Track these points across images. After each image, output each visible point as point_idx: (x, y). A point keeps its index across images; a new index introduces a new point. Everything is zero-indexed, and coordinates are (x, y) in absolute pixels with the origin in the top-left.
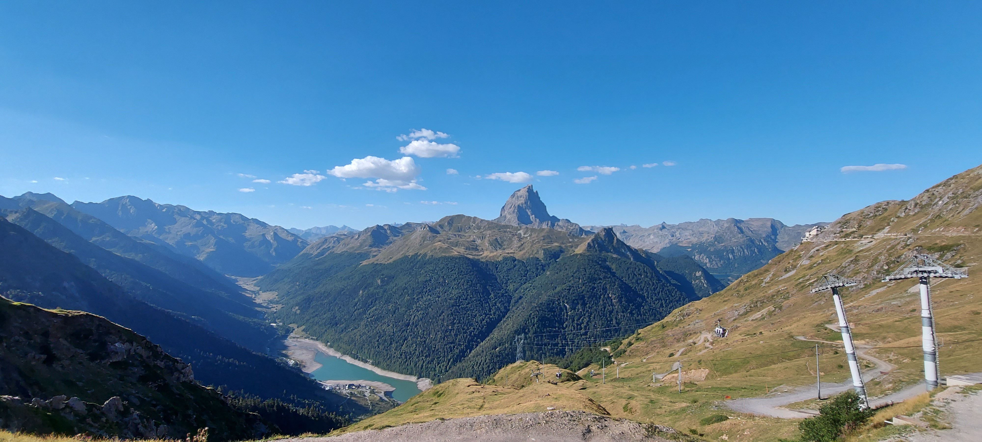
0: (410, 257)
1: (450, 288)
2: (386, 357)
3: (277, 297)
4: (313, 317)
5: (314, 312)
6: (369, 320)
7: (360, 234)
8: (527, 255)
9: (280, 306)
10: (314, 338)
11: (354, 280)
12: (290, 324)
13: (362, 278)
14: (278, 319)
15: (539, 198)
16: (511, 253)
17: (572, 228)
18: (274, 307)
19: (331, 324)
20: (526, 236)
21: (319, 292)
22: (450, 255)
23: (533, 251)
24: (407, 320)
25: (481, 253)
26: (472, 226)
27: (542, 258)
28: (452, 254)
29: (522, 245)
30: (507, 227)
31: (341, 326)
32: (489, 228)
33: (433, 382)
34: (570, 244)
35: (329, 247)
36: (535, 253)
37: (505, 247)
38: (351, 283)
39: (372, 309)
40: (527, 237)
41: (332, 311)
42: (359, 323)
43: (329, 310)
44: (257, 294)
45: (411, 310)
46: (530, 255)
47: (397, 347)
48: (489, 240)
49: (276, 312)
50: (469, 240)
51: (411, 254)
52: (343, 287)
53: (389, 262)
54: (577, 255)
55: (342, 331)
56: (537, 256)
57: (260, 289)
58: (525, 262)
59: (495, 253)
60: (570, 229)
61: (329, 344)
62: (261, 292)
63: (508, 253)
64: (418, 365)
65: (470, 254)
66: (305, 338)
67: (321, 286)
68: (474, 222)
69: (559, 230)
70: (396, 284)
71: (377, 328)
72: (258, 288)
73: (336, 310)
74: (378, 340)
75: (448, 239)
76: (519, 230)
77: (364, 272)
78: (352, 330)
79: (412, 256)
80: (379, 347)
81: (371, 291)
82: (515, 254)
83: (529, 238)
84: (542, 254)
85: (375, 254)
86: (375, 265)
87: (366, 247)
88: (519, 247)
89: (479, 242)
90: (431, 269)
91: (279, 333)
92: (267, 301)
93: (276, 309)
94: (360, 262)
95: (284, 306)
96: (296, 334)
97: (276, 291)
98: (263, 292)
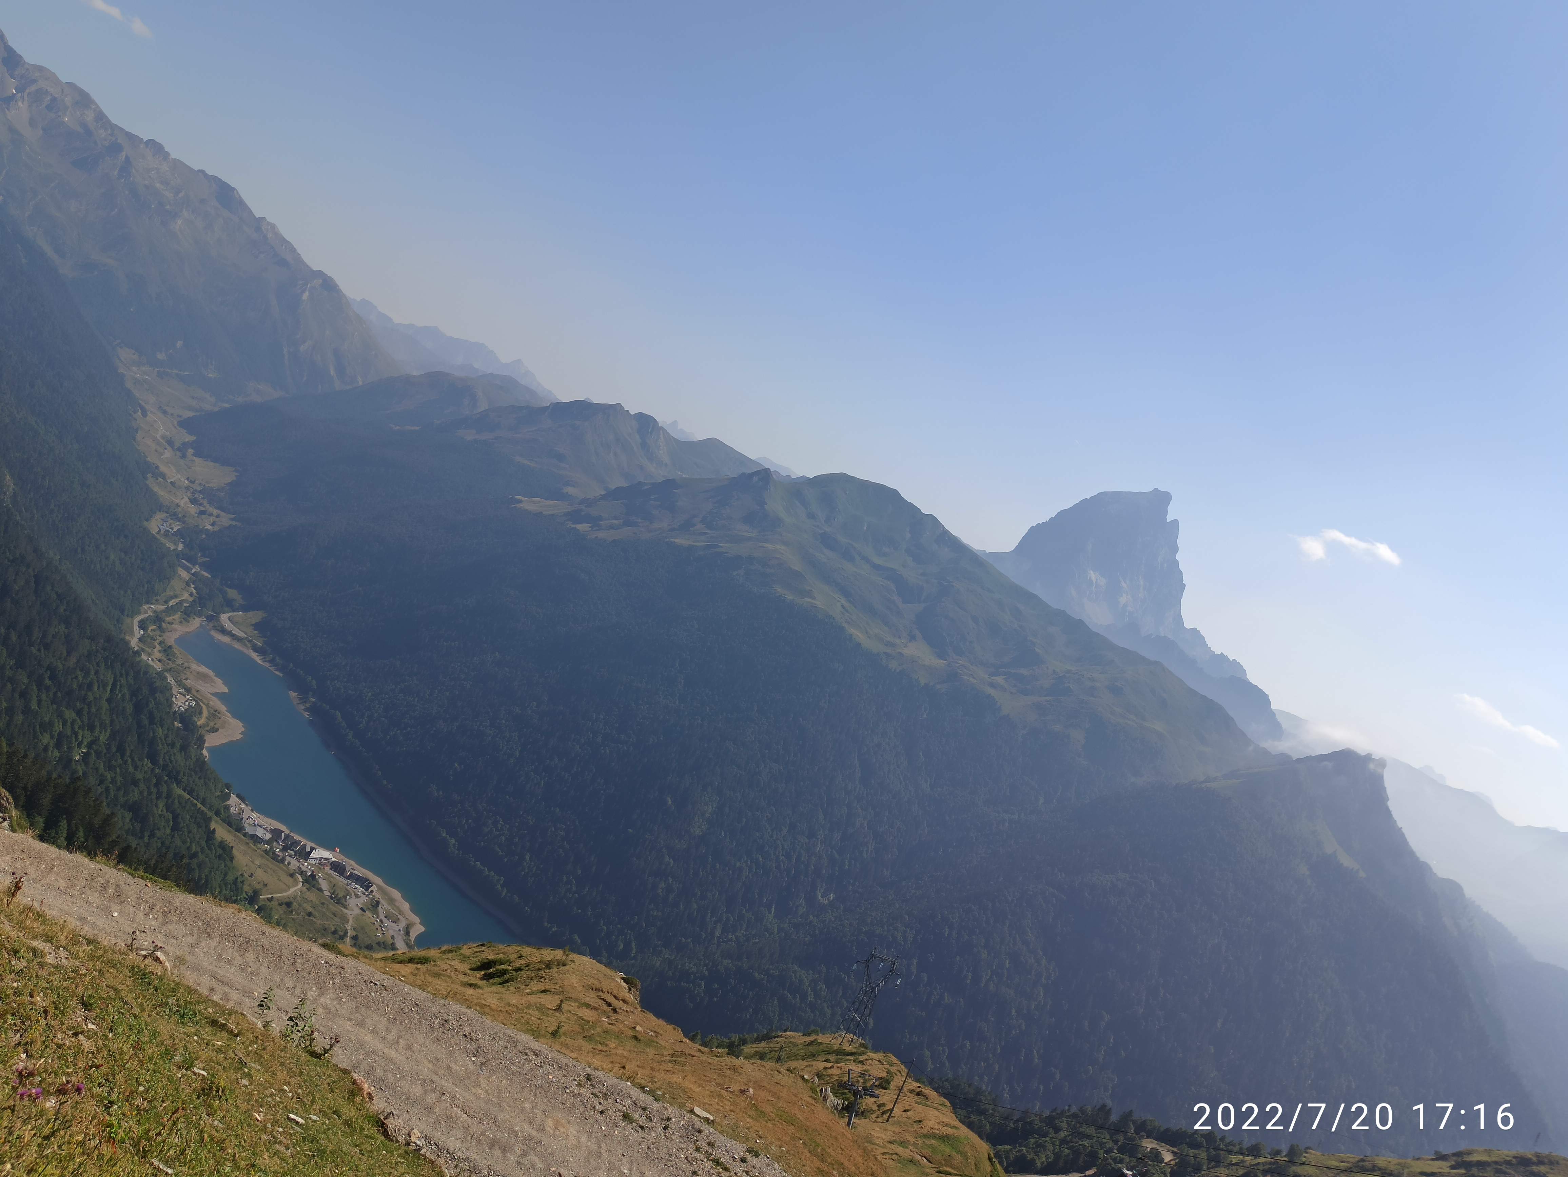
3: (230, 488)
9: (227, 520)
16: (993, 686)
22: (799, 601)
25: (896, 641)
28: (806, 602)
30: (1023, 595)
36: (1073, 723)
37: (985, 656)
44: (179, 454)
46: (1053, 721)
49: (207, 532)
56: (1074, 733)
57: (195, 441)
58: (1024, 733)
60: (1226, 696)
61: (313, 699)
62: (192, 452)
63: (983, 682)
65: (859, 628)
66: (257, 649)
82: (1004, 695)
91: (191, 599)
92: (199, 489)
93: (213, 524)
94: (517, 497)
95: (239, 524)
96: (235, 624)
97: (236, 471)
98: (197, 456)
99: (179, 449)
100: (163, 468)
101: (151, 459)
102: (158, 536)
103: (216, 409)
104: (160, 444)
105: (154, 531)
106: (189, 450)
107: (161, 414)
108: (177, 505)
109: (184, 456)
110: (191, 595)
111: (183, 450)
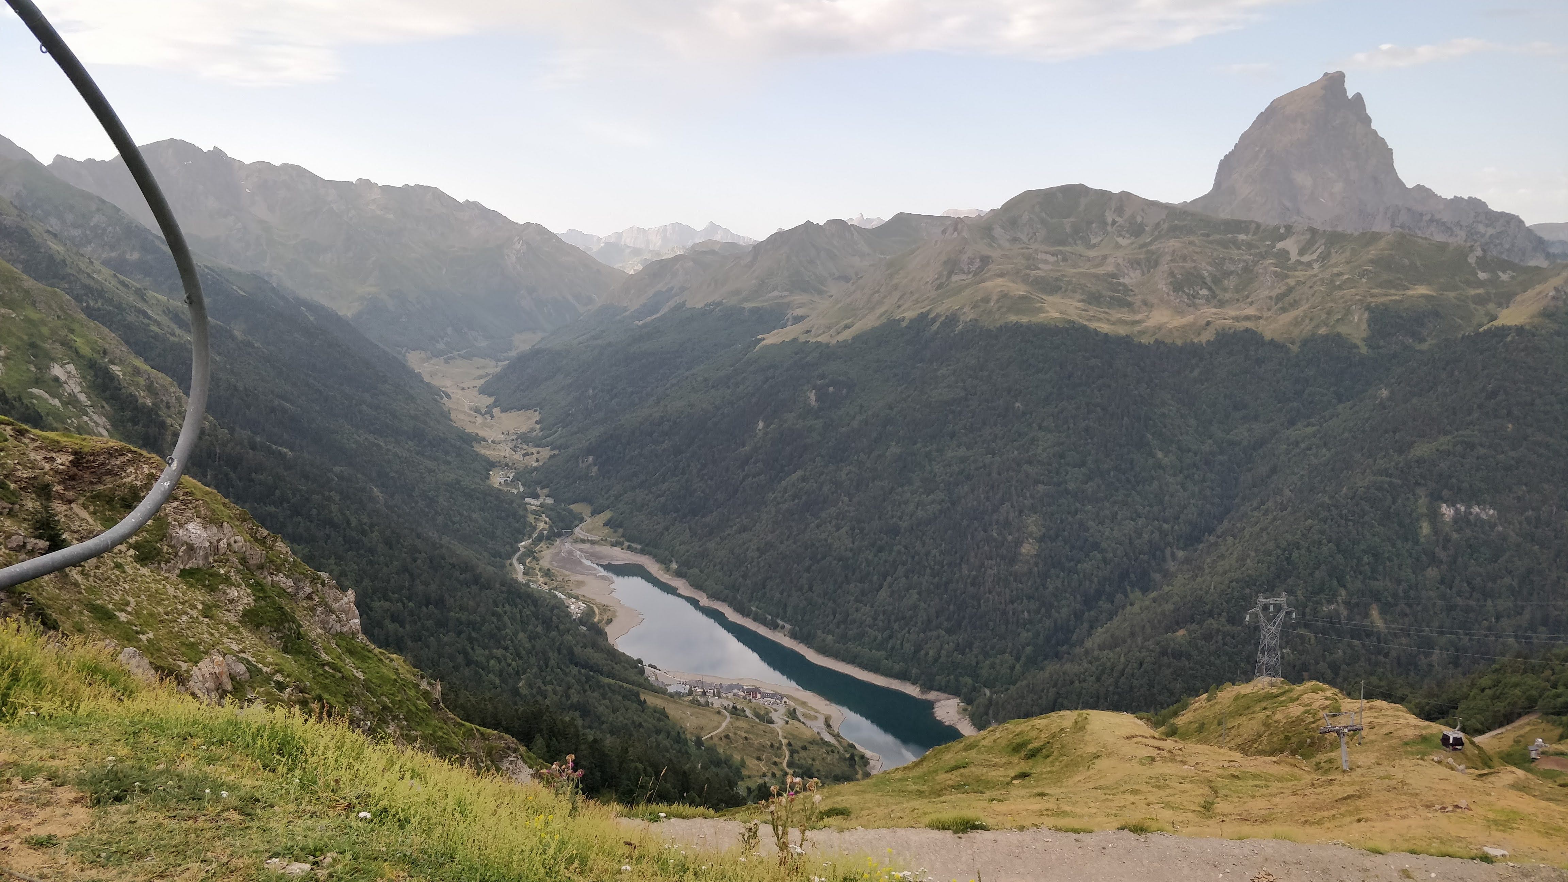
0: (904, 324)
1: (1030, 425)
2: (831, 618)
3: (538, 426)
4: (633, 488)
5: (634, 474)
6: (784, 506)
7: (759, 248)
8: (1307, 328)
9: (546, 453)
10: (633, 545)
11: (741, 387)
12: (574, 502)
13: (765, 383)
14: (543, 488)
15: (1368, 120)
16: (1247, 318)
17: (1491, 231)
18: (532, 454)
19: (679, 510)
20: (1306, 259)
21: (645, 420)
22: (1034, 320)
23: (1329, 313)
24: (892, 517)
25: (1138, 317)
26: (1114, 222)
27: (1363, 339)
28: (1041, 318)
29: (1290, 290)
30: (1237, 226)
31: (707, 519)
32: (1174, 231)
33: (969, 708)
34: (1481, 291)
35: (672, 288)
36: (1338, 320)
37: (1227, 296)
38: (733, 399)
39: (794, 477)
40: (1309, 265)
41: (682, 474)
42: (755, 513)
43: (674, 470)
44: (488, 417)
45: (906, 488)
46: (1318, 326)
47: (863, 593)
48: (1172, 274)
49: (536, 469)
50: (1101, 271)
51: (910, 313)
52: (710, 407)
53: (841, 338)
54: (1503, 331)
55: (710, 533)
56: (1343, 329)
57: (495, 401)
58: (1295, 349)
59: (1189, 319)
60: (1483, 236)
61: (674, 566)
62: (496, 411)
63: (1237, 319)
64: (923, 652)
65: (1099, 320)
66: (613, 545)
67: (650, 401)
68: (1120, 211)
69: (1440, 238)
70: (862, 406)
72: (491, 400)
73: (693, 473)
74: (810, 567)
75: (1028, 267)
76: (1282, 238)
77: (770, 367)
78: (736, 531)
79: (911, 321)
80: (811, 589)
81: (790, 422)
82: (1262, 322)
83: (1316, 266)
84: (1364, 326)
85: (799, 312)
86: (798, 348)
87: (774, 289)
88: (1280, 298)
89: (1131, 278)
90: (970, 362)
91: (547, 526)
92: (514, 437)
93: (537, 461)
94: (759, 337)
95: (556, 452)
96: (588, 531)
97: (536, 411)
98: (502, 412)
99: (486, 413)
100: (481, 433)
101: (470, 429)
102: (501, 488)
103: (499, 369)
104: (470, 415)
105: (496, 485)
106: (494, 410)
107: (460, 392)
108: (505, 457)
109: (492, 417)
110: (546, 523)
111: (489, 412)
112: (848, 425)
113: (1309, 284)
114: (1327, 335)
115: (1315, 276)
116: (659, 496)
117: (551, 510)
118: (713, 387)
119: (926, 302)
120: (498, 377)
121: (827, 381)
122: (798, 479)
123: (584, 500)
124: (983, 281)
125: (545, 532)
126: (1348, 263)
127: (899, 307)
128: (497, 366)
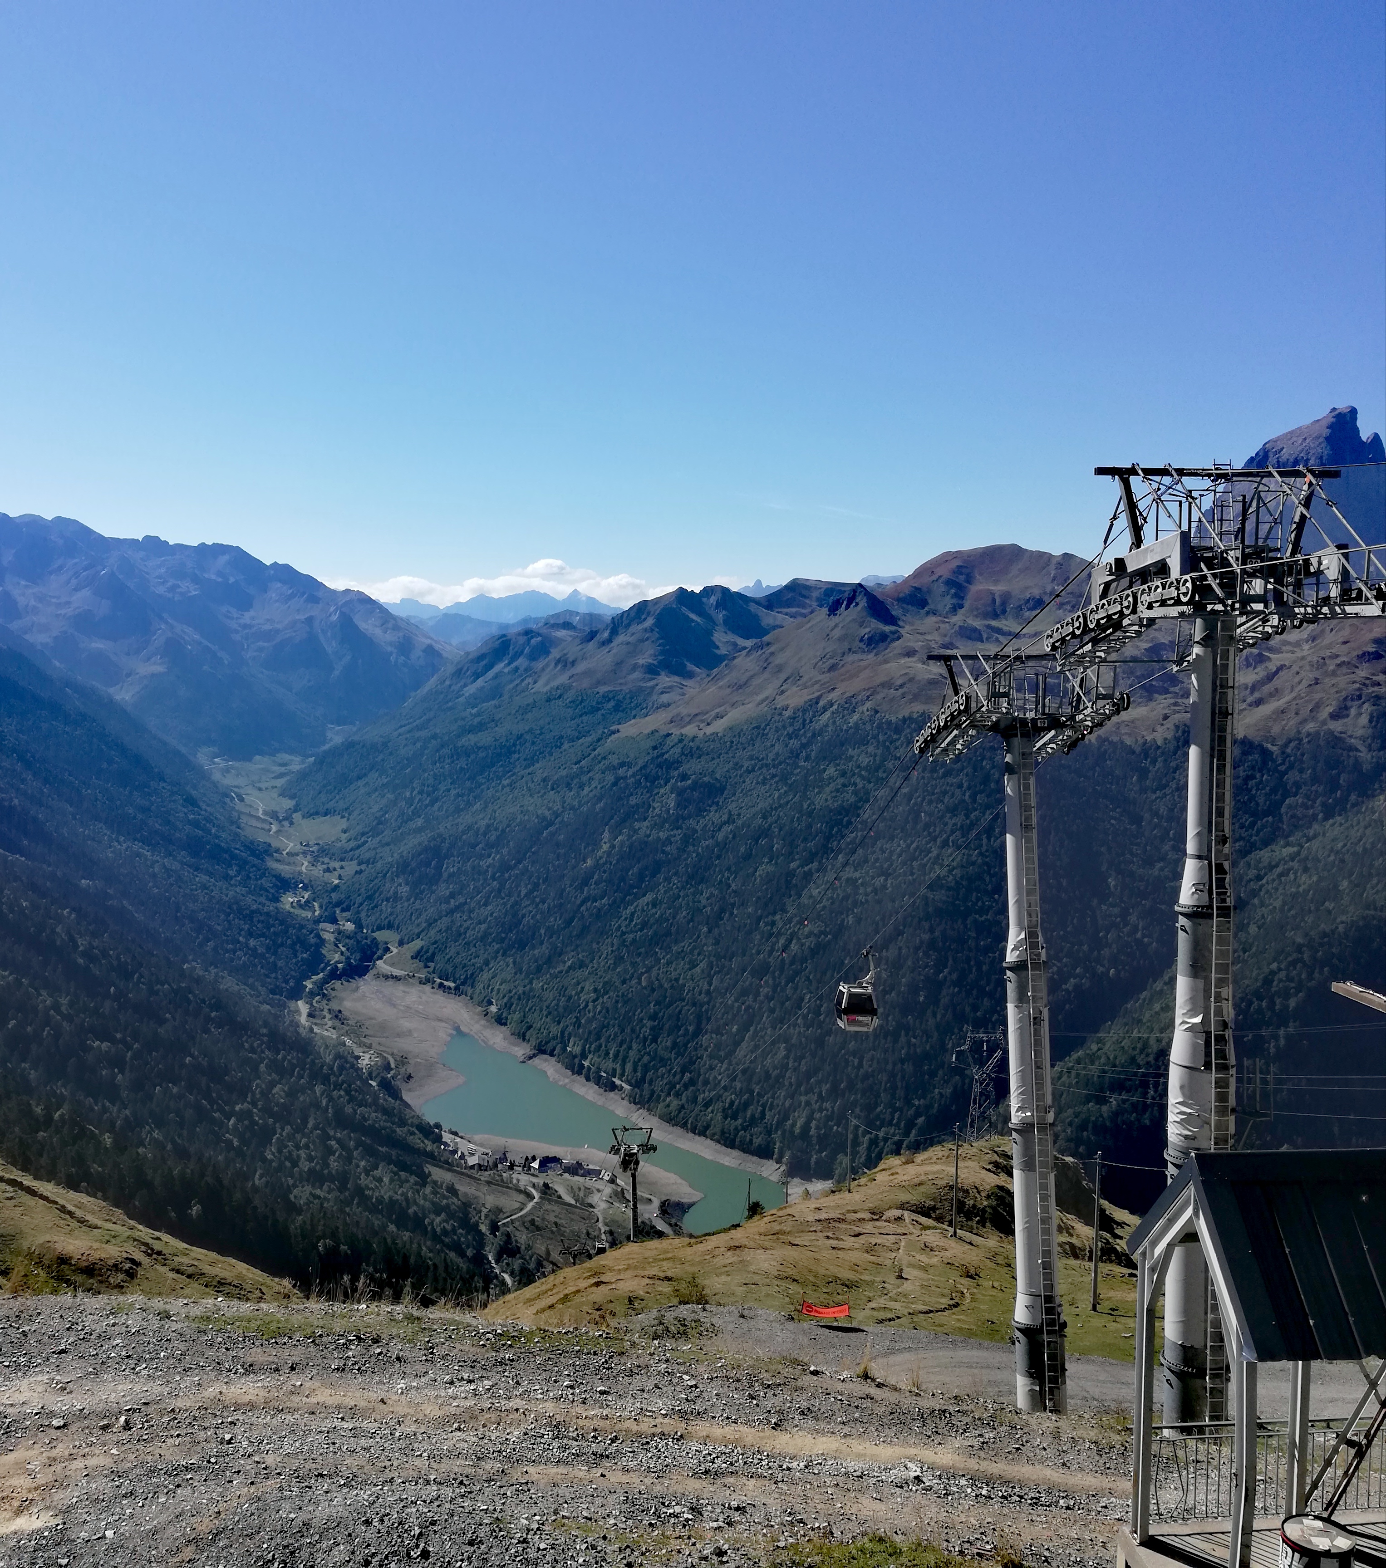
0: (787, 714)
1: (934, 839)
2: (678, 1077)
3: (344, 836)
4: (449, 912)
5: (452, 896)
6: (630, 937)
8: (1291, 723)
9: (351, 867)
10: (446, 983)
11: (587, 789)
12: (378, 928)
13: (615, 784)
14: (343, 910)
18: (335, 869)
19: (503, 940)
21: (469, 828)
23: (1318, 706)
24: (758, 953)
27: (1363, 739)
31: (536, 952)
36: (1331, 715)
38: (576, 803)
39: (644, 901)
41: (509, 895)
42: (595, 946)
43: (499, 891)
44: (286, 823)
45: (778, 917)
46: (1305, 721)
49: (337, 887)
51: (795, 699)
52: (547, 813)
53: (709, 730)
55: (539, 969)
56: (1336, 727)
57: (296, 805)
61: (493, 1009)
62: (297, 816)
64: (789, 1123)
66: (421, 982)
67: (478, 806)
70: (731, 814)
71: (654, 972)
72: (291, 803)
73: (523, 894)
74: (656, 1013)
77: (622, 765)
78: (570, 968)
79: (797, 711)
80: (655, 1041)
81: (642, 833)
85: (663, 698)
86: (657, 742)
87: (633, 670)
90: (865, 760)
91: (343, 958)
92: (315, 848)
94: (613, 728)
95: (363, 867)
96: (392, 965)
97: (343, 817)
98: (303, 817)
99: (285, 819)
100: (275, 844)
101: (262, 838)
102: (293, 911)
103: (305, 766)
104: (264, 821)
105: (288, 907)
106: (294, 815)
107: (256, 793)
108: (300, 873)
109: (292, 823)
110: (342, 953)
111: (288, 818)
112: (713, 837)
113: (1295, 668)
114: (1318, 733)
115: (1303, 658)
116: (480, 923)
117: (349, 937)
118: (553, 789)
119: (816, 687)
120: (303, 776)
121: (689, 782)
122: (648, 904)
123: (390, 926)
124: (886, 662)
125: (340, 966)
126: (1345, 643)
127: (783, 692)
128: (303, 762)
